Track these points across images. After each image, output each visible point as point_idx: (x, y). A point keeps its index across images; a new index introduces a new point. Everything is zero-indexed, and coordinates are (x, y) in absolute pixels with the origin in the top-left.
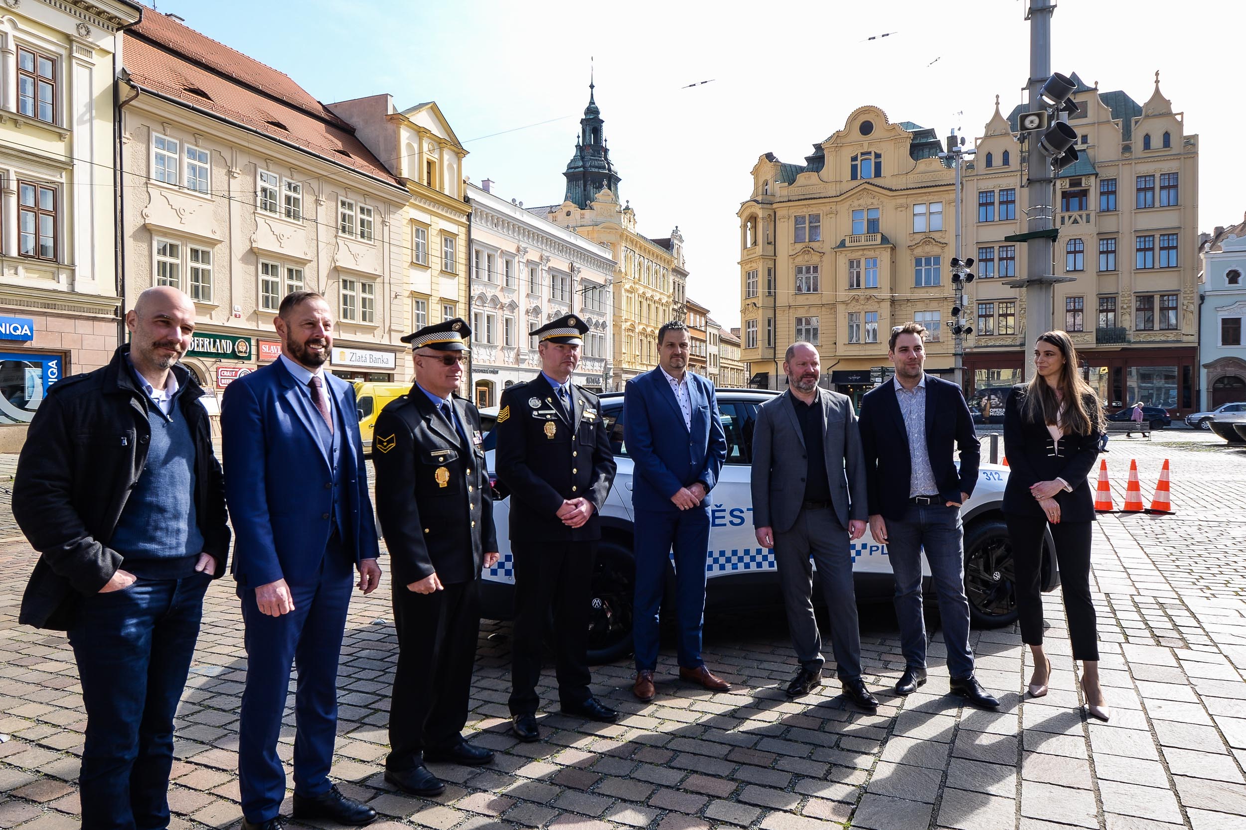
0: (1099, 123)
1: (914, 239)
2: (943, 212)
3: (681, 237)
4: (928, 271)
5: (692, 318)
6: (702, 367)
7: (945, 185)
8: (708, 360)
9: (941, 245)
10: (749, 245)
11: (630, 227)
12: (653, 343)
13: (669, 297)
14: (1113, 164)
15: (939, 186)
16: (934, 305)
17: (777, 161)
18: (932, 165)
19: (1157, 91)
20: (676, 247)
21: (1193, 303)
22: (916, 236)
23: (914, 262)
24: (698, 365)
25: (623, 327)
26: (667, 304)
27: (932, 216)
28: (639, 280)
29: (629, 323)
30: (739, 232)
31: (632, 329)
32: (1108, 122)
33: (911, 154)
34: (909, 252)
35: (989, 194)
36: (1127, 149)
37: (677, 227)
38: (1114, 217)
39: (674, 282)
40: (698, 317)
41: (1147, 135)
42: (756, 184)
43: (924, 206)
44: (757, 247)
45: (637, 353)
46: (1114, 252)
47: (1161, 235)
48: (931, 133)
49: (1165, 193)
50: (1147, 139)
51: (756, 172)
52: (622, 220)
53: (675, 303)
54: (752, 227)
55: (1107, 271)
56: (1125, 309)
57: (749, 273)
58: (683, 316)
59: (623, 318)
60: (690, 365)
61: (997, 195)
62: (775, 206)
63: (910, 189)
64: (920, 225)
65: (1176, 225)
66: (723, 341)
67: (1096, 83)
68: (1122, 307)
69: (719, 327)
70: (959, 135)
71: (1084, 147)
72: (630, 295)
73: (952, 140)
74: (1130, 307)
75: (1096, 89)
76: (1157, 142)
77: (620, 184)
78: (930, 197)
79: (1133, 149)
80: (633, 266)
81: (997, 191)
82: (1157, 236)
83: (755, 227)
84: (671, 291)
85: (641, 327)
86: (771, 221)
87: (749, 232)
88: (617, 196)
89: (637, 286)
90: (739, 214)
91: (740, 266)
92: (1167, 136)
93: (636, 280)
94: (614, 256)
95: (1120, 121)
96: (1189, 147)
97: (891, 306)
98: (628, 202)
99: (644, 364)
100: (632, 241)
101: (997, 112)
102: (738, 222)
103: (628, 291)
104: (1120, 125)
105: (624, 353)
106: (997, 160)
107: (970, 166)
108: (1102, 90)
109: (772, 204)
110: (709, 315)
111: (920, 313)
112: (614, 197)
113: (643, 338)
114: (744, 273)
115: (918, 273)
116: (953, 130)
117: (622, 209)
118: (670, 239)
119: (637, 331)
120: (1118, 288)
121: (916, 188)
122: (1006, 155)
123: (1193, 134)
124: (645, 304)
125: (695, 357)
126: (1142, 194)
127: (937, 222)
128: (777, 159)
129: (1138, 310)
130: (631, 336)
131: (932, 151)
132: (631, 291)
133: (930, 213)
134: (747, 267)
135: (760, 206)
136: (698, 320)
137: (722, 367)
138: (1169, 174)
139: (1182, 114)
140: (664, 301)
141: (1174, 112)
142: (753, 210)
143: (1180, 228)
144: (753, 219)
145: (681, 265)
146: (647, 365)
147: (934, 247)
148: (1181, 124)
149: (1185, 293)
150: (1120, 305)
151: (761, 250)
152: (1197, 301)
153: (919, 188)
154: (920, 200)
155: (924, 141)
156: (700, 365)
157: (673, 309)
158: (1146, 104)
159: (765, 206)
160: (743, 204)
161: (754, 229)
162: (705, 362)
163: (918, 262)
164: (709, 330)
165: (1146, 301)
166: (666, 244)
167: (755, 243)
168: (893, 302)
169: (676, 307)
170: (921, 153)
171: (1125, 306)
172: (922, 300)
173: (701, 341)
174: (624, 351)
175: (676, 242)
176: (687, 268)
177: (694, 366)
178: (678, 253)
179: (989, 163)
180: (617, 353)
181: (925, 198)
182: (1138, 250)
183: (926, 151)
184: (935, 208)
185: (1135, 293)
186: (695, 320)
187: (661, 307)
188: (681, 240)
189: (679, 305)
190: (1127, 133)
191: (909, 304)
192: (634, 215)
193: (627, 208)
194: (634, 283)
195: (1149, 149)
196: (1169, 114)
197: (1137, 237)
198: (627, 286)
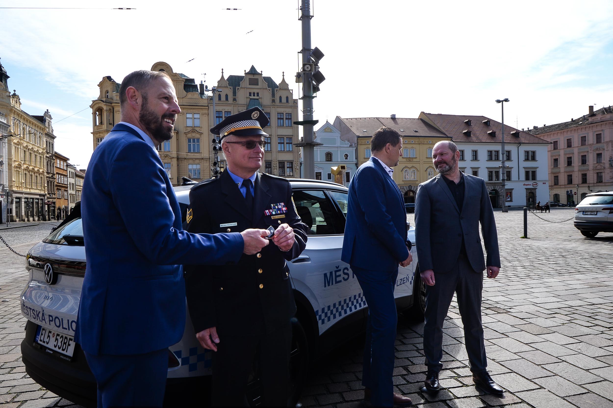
0: (263, 89)
1: (187, 130)
2: (200, 118)
3: (50, 116)
4: (194, 145)
5: (58, 162)
6: (65, 190)
7: (200, 106)
8: (69, 186)
9: (200, 134)
10: (98, 124)
11: (17, 106)
12: (34, 176)
13: (43, 149)
14: (269, 106)
15: (199, 106)
16: (197, 161)
17: (114, 81)
18: (193, 96)
19: (283, 79)
20: (47, 121)
21: (298, 166)
22: (188, 128)
23: (187, 140)
24: (63, 189)
25: (13, 166)
26: (42, 154)
27: (195, 120)
28: (24, 138)
29: (17, 163)
30: (91, 116)
31: (19, 166)
32: (266, 89)
33: (184, 89)
34: (185, 135)
35: (220, 113)
36: (273, 101)
37: (47, 110)
38: (270, 129)
39: (47, 142)
40: (62, 162)
41: (280, 96)
42: (101, 92)
43: (192, 114)
44: (103, 126)
45: (23, 181)
46: (270, 143)
47: (286, 138)
48: (193, 80)
49: (287, 121)
50: (280, 98)
51: (101, 85)
52: (11, 101)
53: (48, 153)
54: (99, 115)
55: (268, 151)
56: (275, 167)
57: (98, 139)
58: (53, 161)
59: (13, 160)
60: (57, 189)
61: (223, 113)
62: (113, 105)
63: (184, 105)
64: (189, 123)
65: (291, 134)
66: (77, 176)
67: (262, 72)
68: (274, 166)
69: (75, 169)
70: (205, 84)
71: (258, 98)
72: (17, 146)
73: (202, 85)
74: (277, 166)
75: (261, 74)
76: (284, 100)
77: (8, 80)
78: (194, 111)
79: (276, 102)
80: (19, 129)
81: (223, 112)
82: (285, 138)
83: (101, 115)
84: (45, 146)
85: (25, 166)
86: (111, 112)
87: (97, 117)
88: (6, 87)
89: (22, 142)
90: (91, 106)
91: (92, 135)
92: (287, 98)
93: (22, 138)
94: (7, 122)
95: (271, 89)
96: (295, 104)
97: (177, 160)
98: (15, 91)
99: (28, 188)
100: (18, 115)
101: (223, 76)
102: (91, 111)
103: (16, 144)
104: (271, 90)
105: (14, 181)
106: (223, 98)
107: (211, 98)
108: (264, 75)
109: (111, 103)
110: (68, 162)
111: (191, 165)
112: (4, 87)
113: (27, 172)
114: (95, 139)
115: (190, 146)
116: (202, 81)
117: (11, 94)
118: (43, 117)
119: (22, 168)
120: (272, 158)
121: (187, 105)
122: (227, 96)
123: (296, 99)
124: (27, 154)
125: (61, 185)
126: (279, 120)
127: (197, 123)
128: (113, 80)
129: (279, 168)
130: (18, 171)
131: (194, 89)
132: (18, 144)
133: (194, 118)
134: (98, 136)
135: (105, 103)
136: (62, 164)
137: (77, 190)
138: (288, 113)
139: (292, 90)
140: (40, 152)
141: (290, 89)
142: (100, 105)
143: (293, 135)
144: (100, 110)
145: (51, 132)
146: (30, 189)
147: (197, 134)
148: (292, 94)
149: (295, 162)
150: (273, 165)
151: (106, 127)
152: (299, 165)
153: (189, 105)
154: (189, 111)
155: (190, 84)
156: (64, 189)
157: (46, 157)
158: (280, 84)
159: (108, 104)
160: (94, 101)
161: (100, 116)
162: (67, 187)
163: (189, 140)
164: (69, 169)
165: (282, 165)
166: (41, 119)
167: (101, 123)
168: (178, 159)
169: (48, 156)
170: (188, 89)
171: (275, 166)
172: (192, 159)
173: (64, 175)
174: (13, 180)
175: (47, 118)
176: (55, 134)
177: (60, 189)
178: (49, 125)
179: (220, 99)
180: (10, 180)
181: (192, 111)
182: (279, 143)
183: (191, 89)
184: (196, 116)
185: (278, 160)
186: (60, 164)
187: (38, 155)
188: (50, 117)
189: (50, 155)
190: (273, 95)
191: (186, 160)
192: (20, 99)
193: (14, 95)
194: (20, 139)
195: (281, 102)
196: (287, 89)
197: (278, 138)
198: (15, 141)
